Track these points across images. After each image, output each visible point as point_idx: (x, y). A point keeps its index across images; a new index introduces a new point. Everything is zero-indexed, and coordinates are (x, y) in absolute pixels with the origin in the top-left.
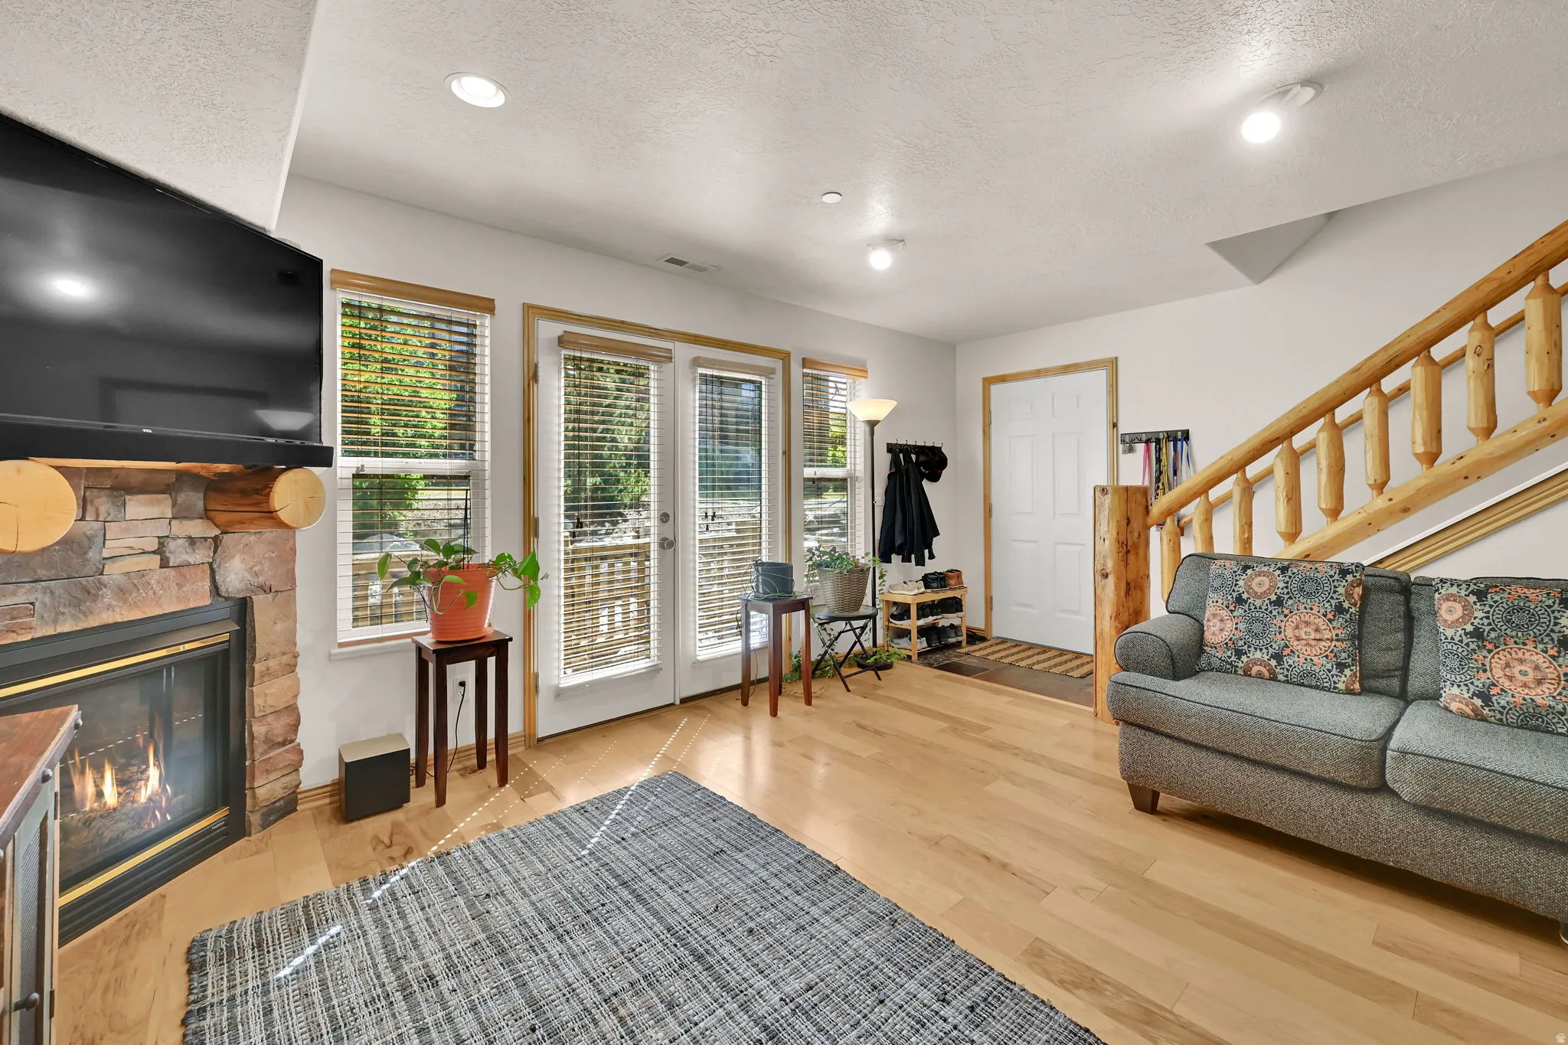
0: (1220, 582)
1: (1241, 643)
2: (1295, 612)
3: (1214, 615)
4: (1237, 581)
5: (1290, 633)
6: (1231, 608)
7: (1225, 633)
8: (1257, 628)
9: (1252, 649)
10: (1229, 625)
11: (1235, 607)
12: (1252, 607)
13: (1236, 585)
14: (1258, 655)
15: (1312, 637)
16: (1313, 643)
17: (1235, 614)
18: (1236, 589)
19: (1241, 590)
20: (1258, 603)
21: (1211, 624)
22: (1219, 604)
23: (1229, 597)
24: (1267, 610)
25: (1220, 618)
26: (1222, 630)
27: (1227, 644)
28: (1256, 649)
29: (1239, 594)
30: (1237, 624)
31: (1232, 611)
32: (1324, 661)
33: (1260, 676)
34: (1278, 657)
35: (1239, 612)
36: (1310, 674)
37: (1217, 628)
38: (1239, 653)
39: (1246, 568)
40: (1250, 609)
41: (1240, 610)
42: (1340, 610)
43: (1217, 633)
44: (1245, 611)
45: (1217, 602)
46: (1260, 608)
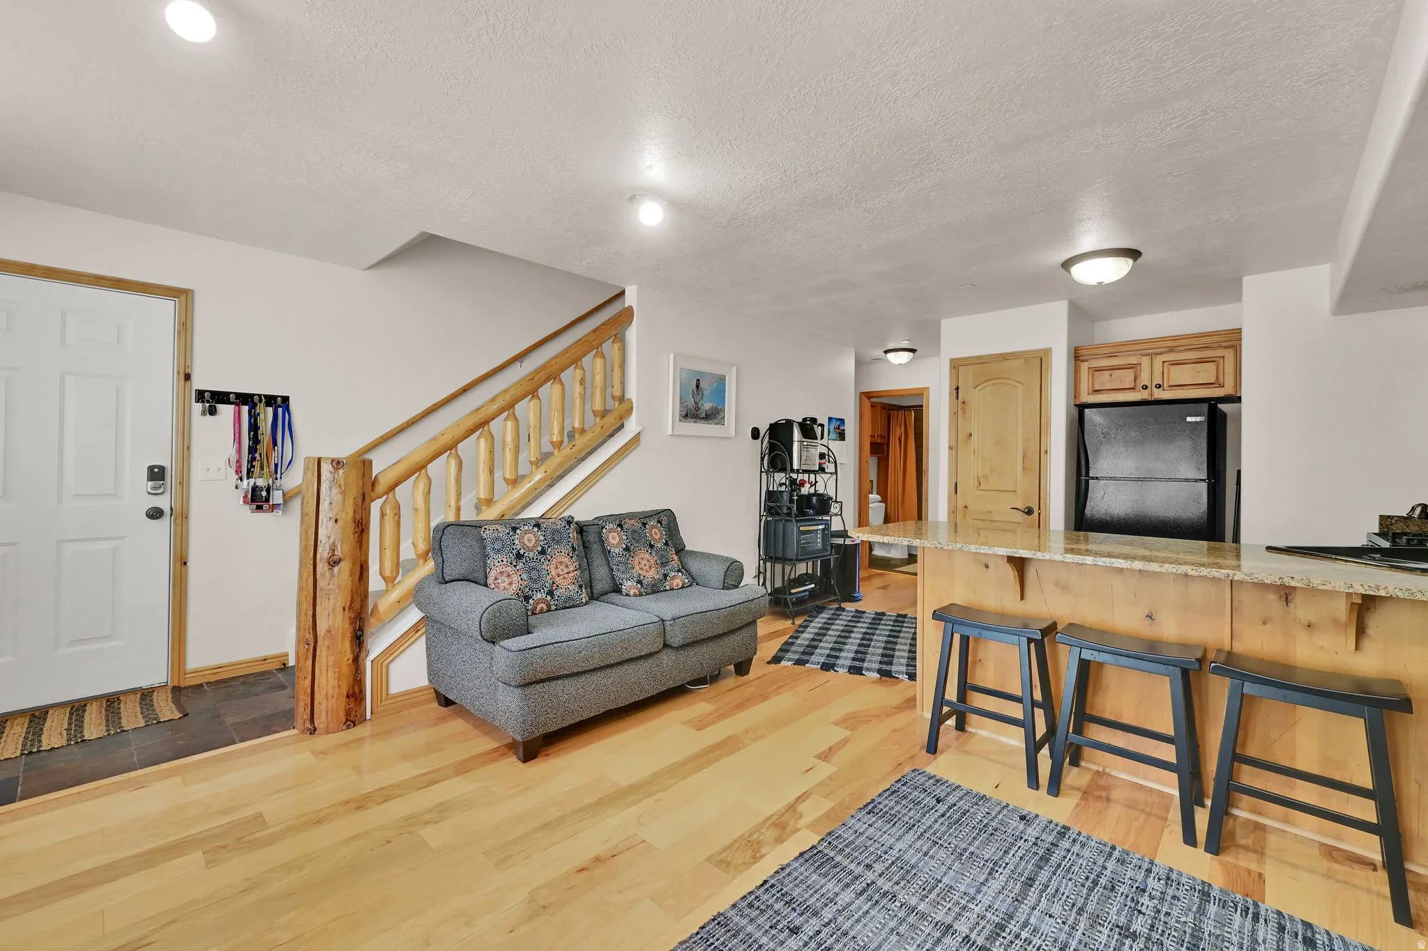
0: (501, 544)
1: (527, 590)
2: (554, 556)
3: (502, 573)
4: (513, 540)
5: (554, 573)
6: (514, 563)
7: (514, 585)
8: (534, 574)
9: (535, 592)
10: (515, 578)
11: (517, 562)
12: (528, 559)
13: (514, 544)
14: (539, 595)
15: (565, 572)
16: (566, 576)
17: (518, 567)
18: (514, 547)
19: (519, 547)
20: (531, 554)
21: (499, 581)
22: (505, 563)
23: (511, 555)
24: (537, 559)
25: (506, 575)
26: (510, 584)
27: (518, 593)
28: (537, 591)
29: (518, 551)
30: (520, 575)
31: (515, 566)
32: (573, 587)
33: (541, 612)
34: (550, 593)
35: (520, 565)
36: (570, 598)
37: (507, 582)
38: (527, 598)
39: (514, 529)
40: (527, 562)
41: (521, 564)
42: (574, 549)
43: (508, 587)
44: (524, 564)
45: (502, 561)
46: (533, 559)
